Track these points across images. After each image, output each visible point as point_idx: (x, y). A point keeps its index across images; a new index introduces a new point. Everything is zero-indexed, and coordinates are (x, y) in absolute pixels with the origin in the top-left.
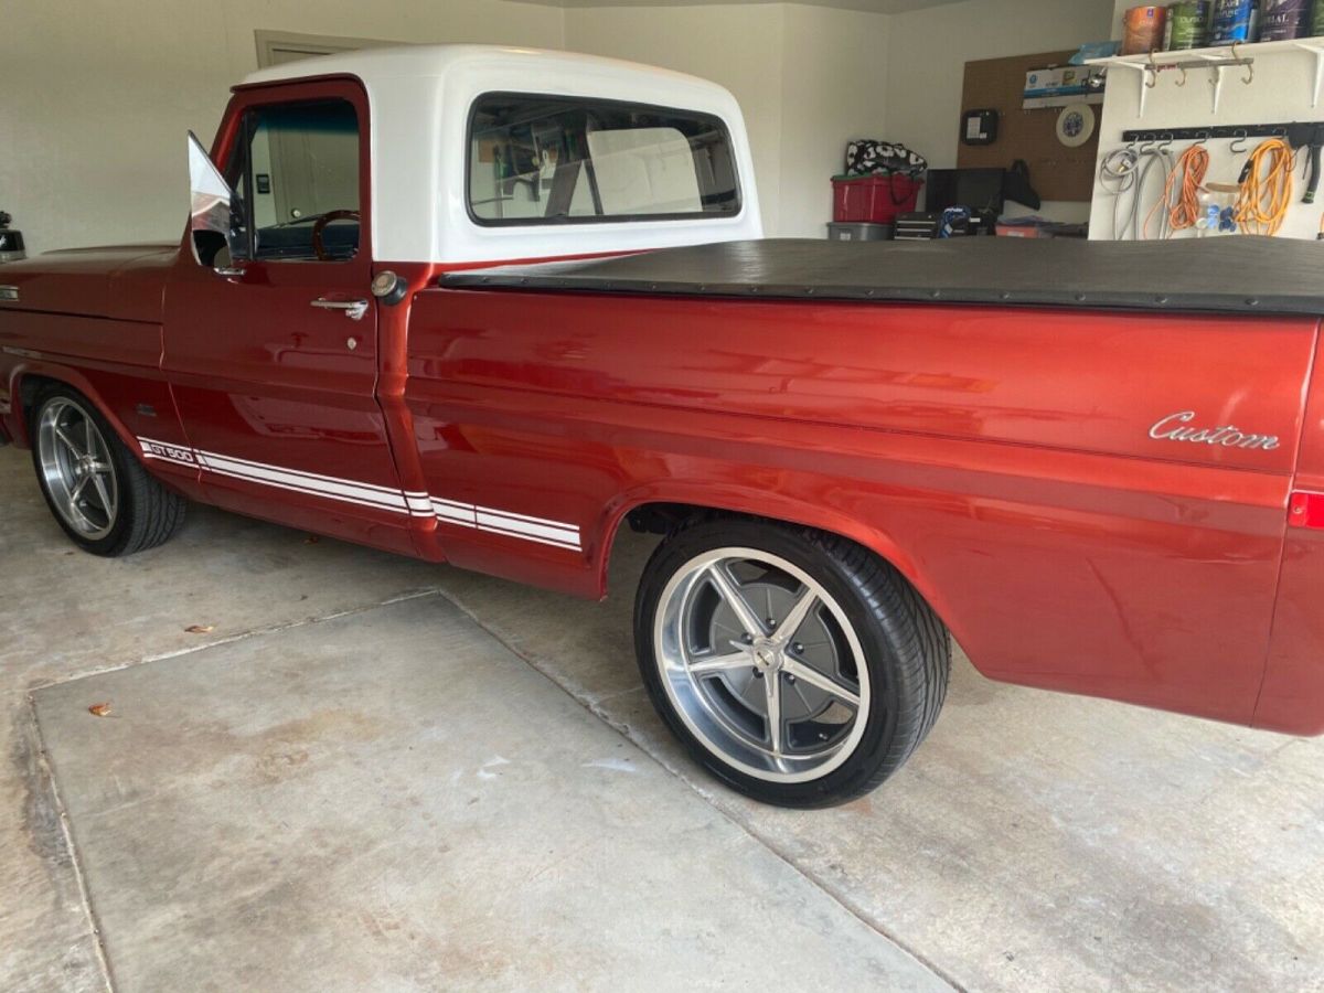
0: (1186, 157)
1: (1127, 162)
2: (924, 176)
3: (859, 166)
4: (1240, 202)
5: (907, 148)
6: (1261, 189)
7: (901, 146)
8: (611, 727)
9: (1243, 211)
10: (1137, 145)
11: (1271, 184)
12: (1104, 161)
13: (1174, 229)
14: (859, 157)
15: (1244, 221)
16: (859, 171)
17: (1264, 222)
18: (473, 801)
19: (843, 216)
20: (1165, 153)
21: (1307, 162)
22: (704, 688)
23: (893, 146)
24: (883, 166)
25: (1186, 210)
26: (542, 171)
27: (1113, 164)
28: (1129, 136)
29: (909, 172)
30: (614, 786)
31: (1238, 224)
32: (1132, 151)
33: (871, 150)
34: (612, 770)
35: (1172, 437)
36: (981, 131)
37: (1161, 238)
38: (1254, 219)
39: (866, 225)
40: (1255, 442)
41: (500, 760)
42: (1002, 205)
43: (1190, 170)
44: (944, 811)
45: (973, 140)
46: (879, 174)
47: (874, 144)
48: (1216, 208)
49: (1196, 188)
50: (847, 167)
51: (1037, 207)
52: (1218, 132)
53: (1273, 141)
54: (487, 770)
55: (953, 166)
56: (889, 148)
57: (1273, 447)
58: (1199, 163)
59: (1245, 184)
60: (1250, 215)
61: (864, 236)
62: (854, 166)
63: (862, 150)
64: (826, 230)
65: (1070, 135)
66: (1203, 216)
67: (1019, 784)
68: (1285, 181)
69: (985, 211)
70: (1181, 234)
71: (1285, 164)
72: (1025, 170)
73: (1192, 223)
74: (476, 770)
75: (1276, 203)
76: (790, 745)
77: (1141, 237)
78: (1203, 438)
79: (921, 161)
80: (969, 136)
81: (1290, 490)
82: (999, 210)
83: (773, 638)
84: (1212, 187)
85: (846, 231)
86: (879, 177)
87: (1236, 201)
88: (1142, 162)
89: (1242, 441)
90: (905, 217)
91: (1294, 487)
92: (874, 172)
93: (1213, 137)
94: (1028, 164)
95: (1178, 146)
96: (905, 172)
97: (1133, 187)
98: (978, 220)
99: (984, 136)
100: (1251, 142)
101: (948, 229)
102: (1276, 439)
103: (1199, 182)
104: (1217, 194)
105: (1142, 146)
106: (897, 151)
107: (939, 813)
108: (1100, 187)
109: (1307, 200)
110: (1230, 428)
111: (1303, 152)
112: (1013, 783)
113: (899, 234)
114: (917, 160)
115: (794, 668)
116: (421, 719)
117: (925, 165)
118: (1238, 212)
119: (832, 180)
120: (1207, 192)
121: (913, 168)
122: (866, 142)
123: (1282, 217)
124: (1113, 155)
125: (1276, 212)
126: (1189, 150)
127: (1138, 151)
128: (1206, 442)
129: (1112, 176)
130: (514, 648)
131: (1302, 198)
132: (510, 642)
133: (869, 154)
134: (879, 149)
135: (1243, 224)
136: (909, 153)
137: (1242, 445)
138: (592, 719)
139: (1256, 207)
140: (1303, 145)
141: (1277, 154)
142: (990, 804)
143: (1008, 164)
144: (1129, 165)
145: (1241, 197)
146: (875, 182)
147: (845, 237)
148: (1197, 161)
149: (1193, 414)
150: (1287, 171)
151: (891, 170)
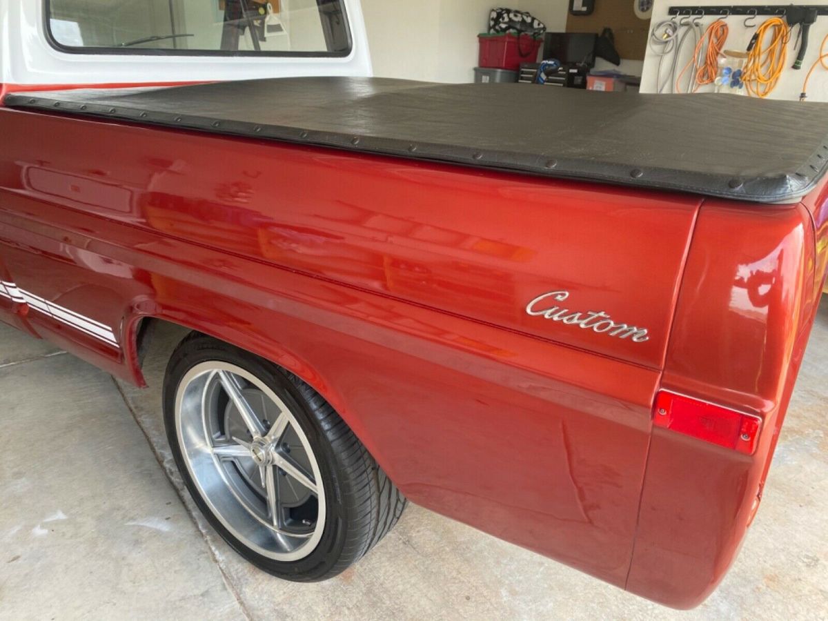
0: (712, 28)
1: (670, 31)
2: (543, 37)
3: (497, 27)
4: (746, 66)
5: (533, 15)
6: (763, 57)
7: (528, 14)
8: (171, 483)
9: (749, 73)
10: (678, 18)
11: (771, 52)
12: (653, 30)
13: (699, 85)
14: (497, 21)
15: (749, 81)
16: (497, 31)
17: (762, 82)
18: (14, 559)
19: (486, 63)
20: (697, 25)
21: (798, 36)
22: (225, 468)
23: (522, 14)
24: (514, 28)
25: (708, 71)
26: (267, 19)
27: (659, 32)
28: (673, 11)
29: (532, 33)
30: (144, 546)
31: (744, 82)
32: (674, 23)
33: (505, 15)
34: (150, 529)
35: (547, 316)
36: (583, 5)
37: (689, 92)
38: (755, 80)
39: (500, 70)
40: (625, 332)
41: (60, 516)
42: (594, 60)
43: (714, 40)
44: (413, 581)
45: (576, 11)
46: (510, 33)
47: (508, 11)
48: (729, 70)
49: (717, 53)
50: (490, 28)
51: (617, 63)
52: (736, 10)
53: (775, 19)
54: (43, 527)
55: (563, 30)
56: (519, 15)
57: (642, 340)
58: (721, 34)
59: (751, 52)
60: (753, 77)
61: (498, 79)
62: (494, 27)
63: (500, 15)
64: (473, 73)
65: (643, 10)
66: (720, 76)
67: (486, 554)
68: (782, 50)
69: (581, 65)
70: (703, 89)
71: (783, 37)
72: (611, 34)
73: (712, 81)
74: (33, 526)
75: (773, 68)
76: (285, 524)
77: (676, 92)
78: (575, 321)
79: (542, 26)
80: (574, 9)
81: (657, 388)
82: (591, 65)
83: (266, 437)
84: (728, 53)
85: (486, 74)
86: (510, 36)
87: (744, 65)
88: (681, 31)
89: (613, 329)
90: (526, 66)
91: (662, 385)
92: (507, 32)
93: (733, 14)
94: (613, 31)
95: (707, 20)
96: (530, 33)
97: (673, 51)
98: (575, 71)
99: (584, 9)
100: (759, 19)
101: (543, 76)
102: (646, 331)
103: (720, 49)
104: (731, 59)
105: (682, 19)
106: (525, 17)
107: (408, 582)
108: (651, 49)
109: (796, 66)
110: (602, 314)
111: (796, 28)
112: (481, 551)
113: (522, 78)
114: (539, 25)
115: (283, 464)
116: (16, 470)
117: (544, 29)
118: (745, 73)
119: (479, 36)
120: (725, 57)
121: (536, 31)
122: (502, 10)
123: (777, 79)
124: (659, 25)
125: (773, 75)
126: (713, 24)
127: (678, 23)
128: (578, 325)
129: (658, 42)
130: (130, 402)
131: (792, 65)
132: (129, 396)
133: (503, 19)
134: (512, 15)
135: (748, 83)
136: (533, 19)
137: (613, 334)
138: (159, 475)
139: (757, 70)
140: (796, 23)
141: (777, 29)
142: (454, 574)
143: (600, 31)
144: (671, 33)
145: (749, 62)
146: (507, 39)
147: (485, 79)
148: (720, 32)
149: (567, 294)
150: (784, 44)
151: (519, 31)
